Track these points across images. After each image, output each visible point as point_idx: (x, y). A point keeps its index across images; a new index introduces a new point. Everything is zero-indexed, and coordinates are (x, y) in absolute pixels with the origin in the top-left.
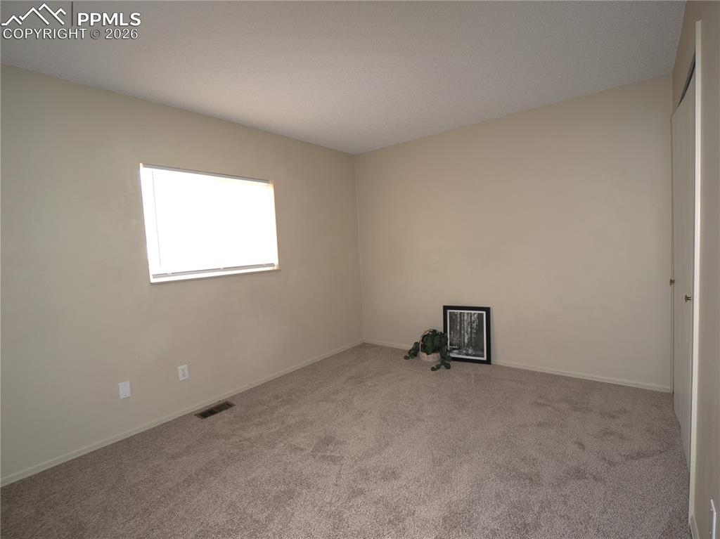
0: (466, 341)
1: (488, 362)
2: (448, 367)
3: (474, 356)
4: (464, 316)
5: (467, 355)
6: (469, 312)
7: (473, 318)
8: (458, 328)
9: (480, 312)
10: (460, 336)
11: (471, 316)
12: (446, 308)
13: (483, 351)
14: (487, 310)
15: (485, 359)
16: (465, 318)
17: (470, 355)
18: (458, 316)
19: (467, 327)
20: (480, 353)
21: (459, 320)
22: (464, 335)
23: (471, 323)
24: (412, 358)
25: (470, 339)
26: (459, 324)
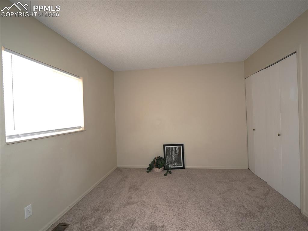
0: (174, 160)
1: (184, 168)
2: (170, 173)
3: (177, 166)
4: (172, 149)
5: (174, 166)
6: (175, 146)
7: (176, 149)
8: (170, 154)
9: (179, 146)
10: (171, 158)
11: (176, 148)
12: (164, 146)
13: (181, 163)
14: (182, 145)
15: (182, 166)
16: (173, 149)
17: (176, 166)
18: (170, 149)
19: (174, 153)
20: (180, 164)
21: (170, 150)
22: (173, 157)
23: (176, 151)
24: (150, 171)
25: (176, 158)
26: (170, 152)
